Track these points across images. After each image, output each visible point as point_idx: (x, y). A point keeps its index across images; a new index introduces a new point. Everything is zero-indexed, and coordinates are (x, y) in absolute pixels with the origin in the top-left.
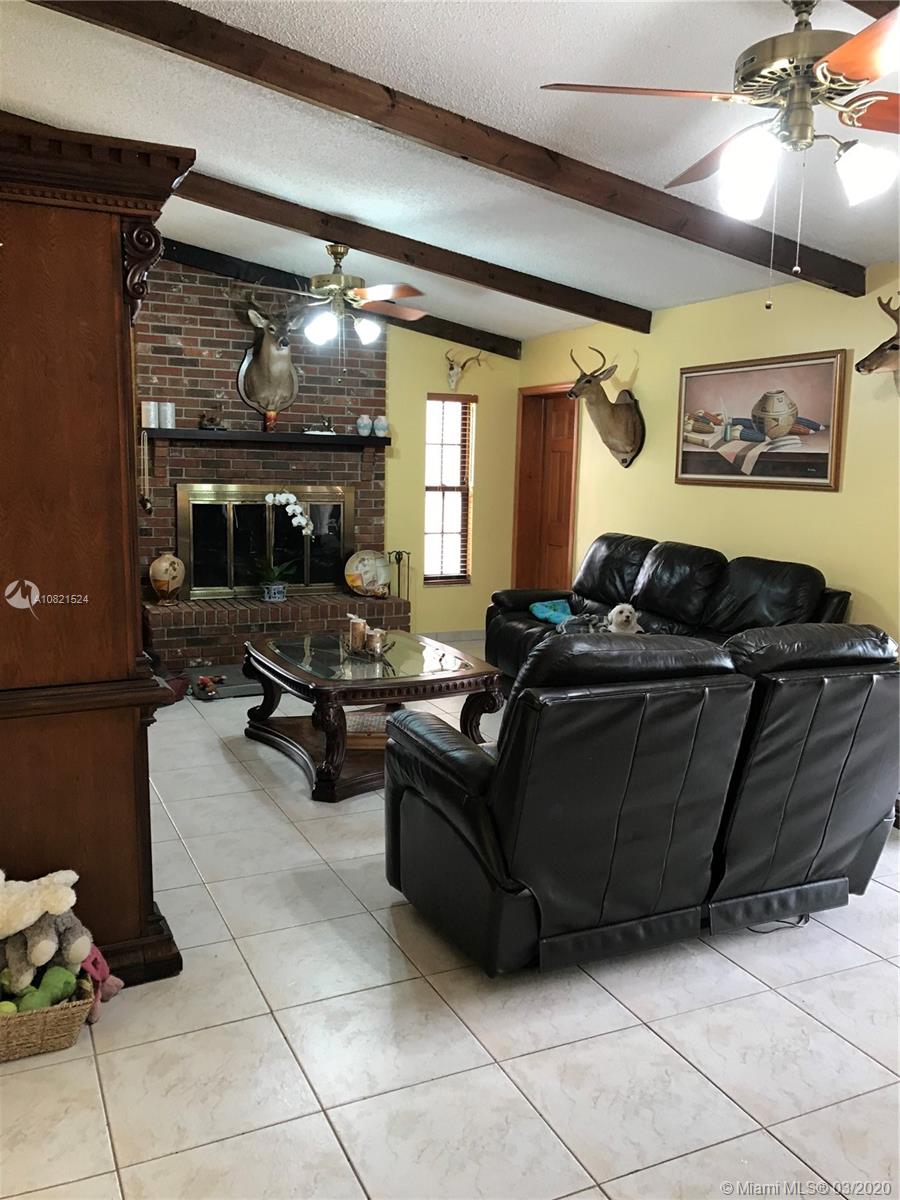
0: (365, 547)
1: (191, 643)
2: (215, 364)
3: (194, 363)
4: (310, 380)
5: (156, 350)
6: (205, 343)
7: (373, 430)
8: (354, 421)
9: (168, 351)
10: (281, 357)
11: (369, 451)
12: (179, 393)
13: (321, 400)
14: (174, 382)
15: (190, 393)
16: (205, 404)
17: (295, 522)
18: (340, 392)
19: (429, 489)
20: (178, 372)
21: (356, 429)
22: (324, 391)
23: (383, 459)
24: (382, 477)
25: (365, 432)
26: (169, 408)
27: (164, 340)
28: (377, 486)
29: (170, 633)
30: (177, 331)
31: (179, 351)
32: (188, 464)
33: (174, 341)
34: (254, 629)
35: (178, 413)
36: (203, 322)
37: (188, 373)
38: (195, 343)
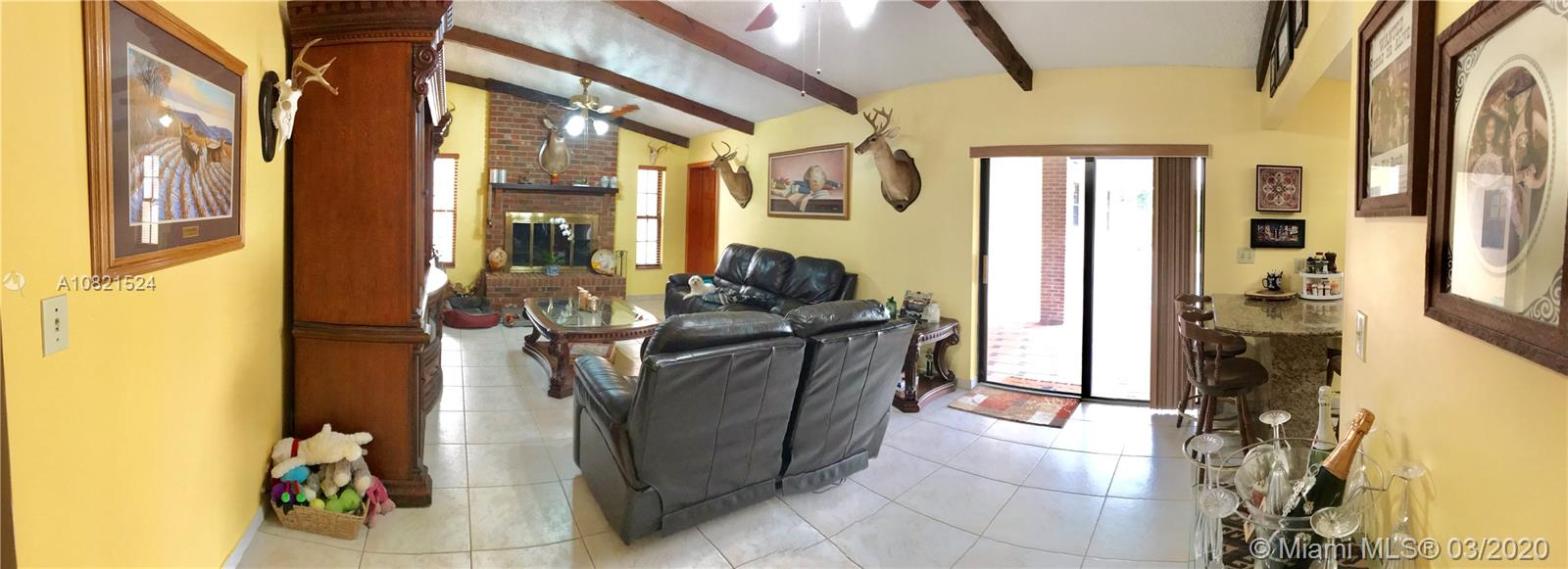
0: (602, 248)
1: (506, 295)
2: (528, 149)
3: (517, 148)
4: (576, 157)
5: (499, 142)
6: (523, 138)
7: (609, 184)
8: (599, 179)
9: (504, 142)
10: (560, 144)
11: (607, 196)
12: (509, 164)
13: (582, 168)
14: (506, 159)
15: (514, 164)
16: (522, 170)
17: (564, 233)
18: (593, 163)
19: (639, 217)
20: (509, 153)
21: (600, 185)
22: (584, 163)
23: (614, 201)
24: (613, 210)
25: (605, 186)
26: (503, 172)
27: (502, 136)
28: (611, 215)
29: (496, 290)
30: (509, 131)
31: (510, 142)
32: (511, 201)
33: (508, 137)
34: (540, 290)
35: (507, 175)
36: (523, 127)
37: (514, 154)
38: (518, 137)
